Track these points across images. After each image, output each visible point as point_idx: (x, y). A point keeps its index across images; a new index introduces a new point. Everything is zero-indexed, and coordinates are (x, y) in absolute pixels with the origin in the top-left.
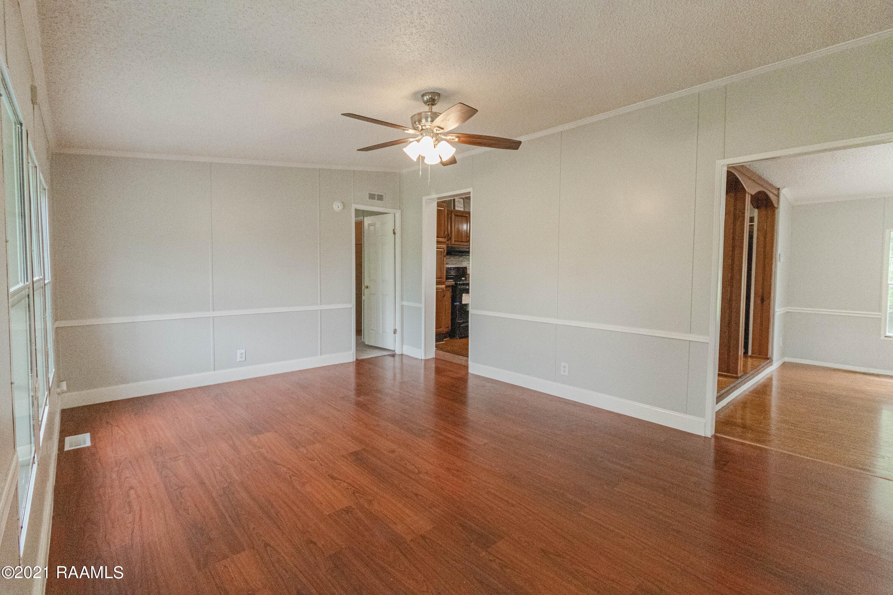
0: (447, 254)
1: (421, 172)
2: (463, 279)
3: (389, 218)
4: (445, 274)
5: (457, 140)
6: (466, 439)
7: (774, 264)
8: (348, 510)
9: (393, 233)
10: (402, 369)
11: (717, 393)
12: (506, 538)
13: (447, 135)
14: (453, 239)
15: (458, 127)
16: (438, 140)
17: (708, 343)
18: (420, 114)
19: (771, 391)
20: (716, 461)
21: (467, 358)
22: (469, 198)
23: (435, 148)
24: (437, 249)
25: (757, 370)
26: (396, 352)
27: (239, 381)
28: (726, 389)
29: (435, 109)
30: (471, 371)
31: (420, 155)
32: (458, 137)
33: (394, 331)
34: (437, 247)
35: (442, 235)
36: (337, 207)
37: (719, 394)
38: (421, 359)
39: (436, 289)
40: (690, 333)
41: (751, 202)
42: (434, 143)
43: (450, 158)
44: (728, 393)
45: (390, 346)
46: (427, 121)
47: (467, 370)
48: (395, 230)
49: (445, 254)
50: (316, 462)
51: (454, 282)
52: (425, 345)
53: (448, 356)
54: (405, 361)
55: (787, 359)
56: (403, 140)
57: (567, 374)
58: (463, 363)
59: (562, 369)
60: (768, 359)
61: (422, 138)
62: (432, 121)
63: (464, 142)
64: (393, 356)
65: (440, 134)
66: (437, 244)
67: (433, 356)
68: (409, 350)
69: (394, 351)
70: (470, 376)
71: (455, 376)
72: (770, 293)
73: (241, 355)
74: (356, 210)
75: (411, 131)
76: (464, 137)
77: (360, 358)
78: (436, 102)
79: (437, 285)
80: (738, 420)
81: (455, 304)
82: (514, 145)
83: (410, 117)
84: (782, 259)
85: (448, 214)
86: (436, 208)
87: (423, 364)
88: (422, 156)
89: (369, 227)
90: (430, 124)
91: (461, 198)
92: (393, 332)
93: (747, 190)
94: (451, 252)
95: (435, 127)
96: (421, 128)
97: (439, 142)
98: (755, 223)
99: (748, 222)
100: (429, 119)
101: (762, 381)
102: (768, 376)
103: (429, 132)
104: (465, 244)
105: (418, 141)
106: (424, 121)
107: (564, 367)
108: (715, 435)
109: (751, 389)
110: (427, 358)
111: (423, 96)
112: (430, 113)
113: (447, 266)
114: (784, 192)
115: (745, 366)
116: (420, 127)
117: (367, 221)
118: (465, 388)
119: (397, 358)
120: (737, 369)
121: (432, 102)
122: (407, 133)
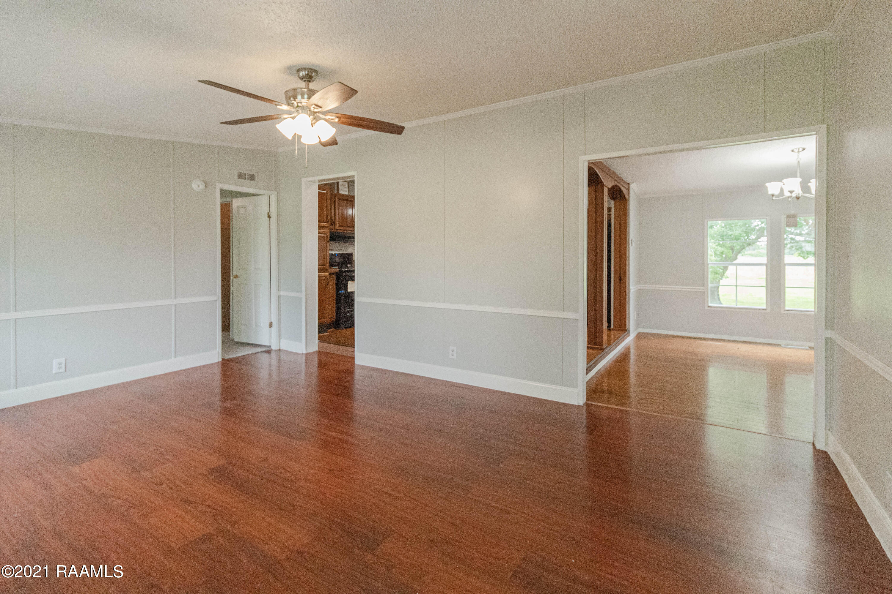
0: (330, 240)
1: (296, 152)
2: (349, 265)
3: (263, 201)
4: (328, 261)
5: (337, 120)
6: (351, 435)
7: (627, 247)
8: (205, 539)
9: (268, 217)
10: (279, 367)
11: (587, 364)
12: (394, 536)
13: (327, 114)
14: (337, 224)
15: (337, 107)
16: (316, 119)
17: (578, 319)
18: (295, 90)
19: (629, 359)
20: (588, 427)
21: (353, 348)
22: (353, 182)
23: (312, 126)
24: (319, 234)
25: (618, 340)
26: (272, 347)
27: (56, 399)
28: (595, 360)
29: (312, 86)
30: (357, 362)
31: (295, 134)
32: (337, 117)
33: (270, 325)
34: (319, 232)
35: (325, 219)
36: (196, 186)
37: (589, 365)
38: (301, 353)
39: (319, 277)
40: (563, 311)
41: (608, 194)
42: (312, 121)
43: (330, 138)
44: (596, 363)
45: (264, 341)
46: (303, 97)
47: (354, 362)
48: (270, 214)
49: (328, 239)
50: (163, 486)
51: (339, 270)
52: (306, 337)
53: (332, 348)
54: (282, 357)
55: (641, 330)
56: (276, 116)
57: (455, 358)
58: (350, 354)
59: (451, 352)
60: (626, 330)
61: (298, 115)
62: (309, 98)
63: (344, 123)
64: (269, 352)
65: (318, 112)
66: (319, 229)
67: (316, 349)
68: (287, 345)
69: (270, 346)
70: (356, 367)
71: (341, 368)
72: (625, 273)
73: (60, 365)
74: (222, 190)
75: (285, 107)
76: (345, 118)
77: (227, 357)
78: (313, 79)
79: (319, 272)
80: (604, 387)
81: (340, 292)
82: (398, 130)
83: (284, 91)
84: (633, 245)
85: (331, 198)
86: (317, 191)
87: (304, 358)
88: (297, 135)
89: (238, 211)
90: (307, 101)
91: (345, 181)
92: (268, 326)
93: (604, 184)
94: (335, 237)
95: (312, 105)
96: (296, 105)
97: (317, 121)
98: (612, 213)
99: (607, 211)
100: (306, 96)
101: (623, 350)
102: (627, 346)
103: (305, 109)
104: (351, 229)
105: (293, 118)
106: (299, 97)
107: (453, 351)
108: (586, 402)
109: (613, 359)
110: (309, 351)
111: (299, 70)
112: (306, 90)
113: (330, 252)
114: (633, 187)
115: (609, 337)
116: (295, 103)
117: (236, 203)
118: (352, 380)
119: (273, 354)
120: (603, 342)
121: (309, 78)
122: (279, 108)
